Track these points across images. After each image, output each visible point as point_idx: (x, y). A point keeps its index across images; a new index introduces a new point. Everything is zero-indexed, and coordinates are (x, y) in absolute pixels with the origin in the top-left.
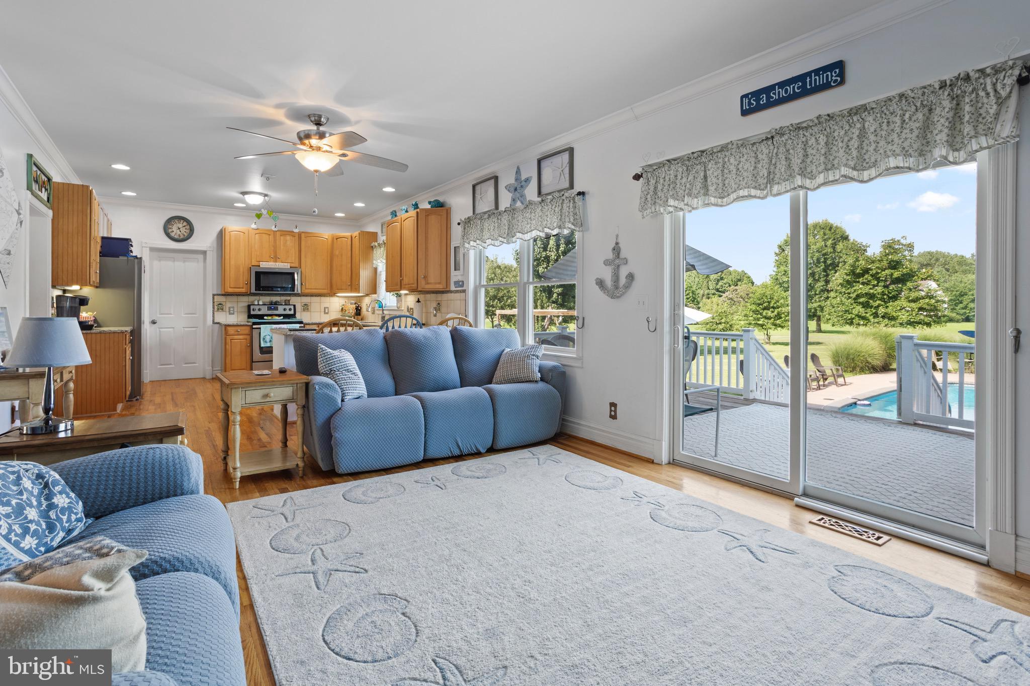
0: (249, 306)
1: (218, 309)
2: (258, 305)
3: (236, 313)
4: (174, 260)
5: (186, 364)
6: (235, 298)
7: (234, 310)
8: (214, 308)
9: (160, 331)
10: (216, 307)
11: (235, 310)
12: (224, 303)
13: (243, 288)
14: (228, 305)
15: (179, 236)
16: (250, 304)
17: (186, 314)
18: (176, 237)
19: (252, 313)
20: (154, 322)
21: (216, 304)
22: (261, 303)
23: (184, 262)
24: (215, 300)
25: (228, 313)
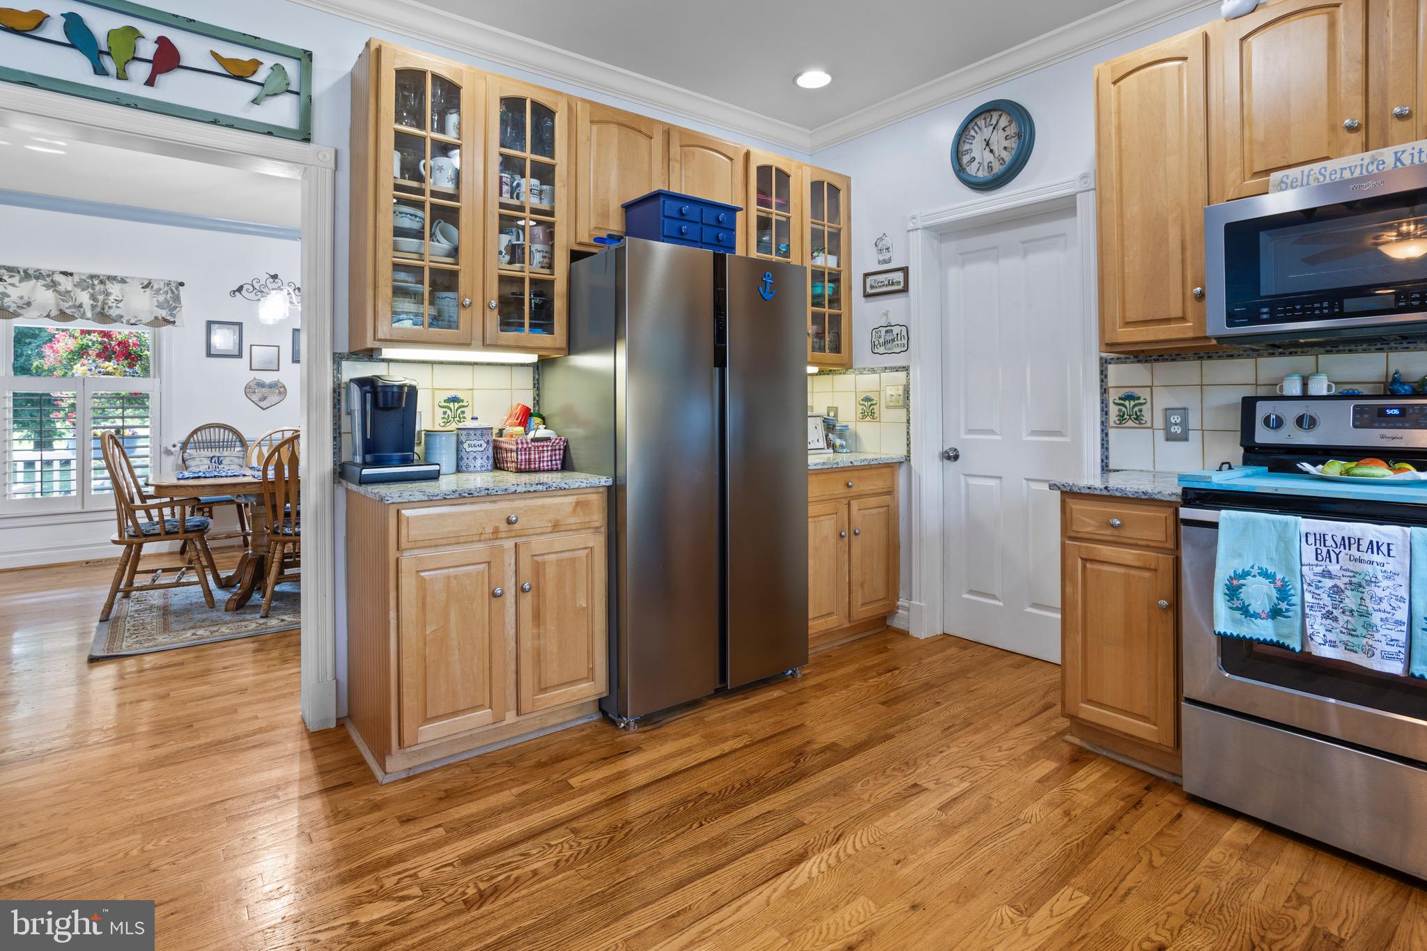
0: (1248, 405)
1: (1121, 417)
2: (1305, 397)
3: (1194, 436)
4: (997, 254)
5: (1034, 605)
6: (1188, 371)
7: (1184, 423)
8: (1105, 412)
9: (967, 484)
10: (1113, 410)
11: (1194, 422)
12: (1144, 394)
13: (1183, 319)
14: (1164, 400)
15: (990, 168)
16: (1249, 392)
17: (1034, 433)
18: (980, 174)
20: (951, 456)
21: (1113, 395)
22: (1319, 386)
23: (1025, 254)
24: (1111, 382)
25: (1160, 435)
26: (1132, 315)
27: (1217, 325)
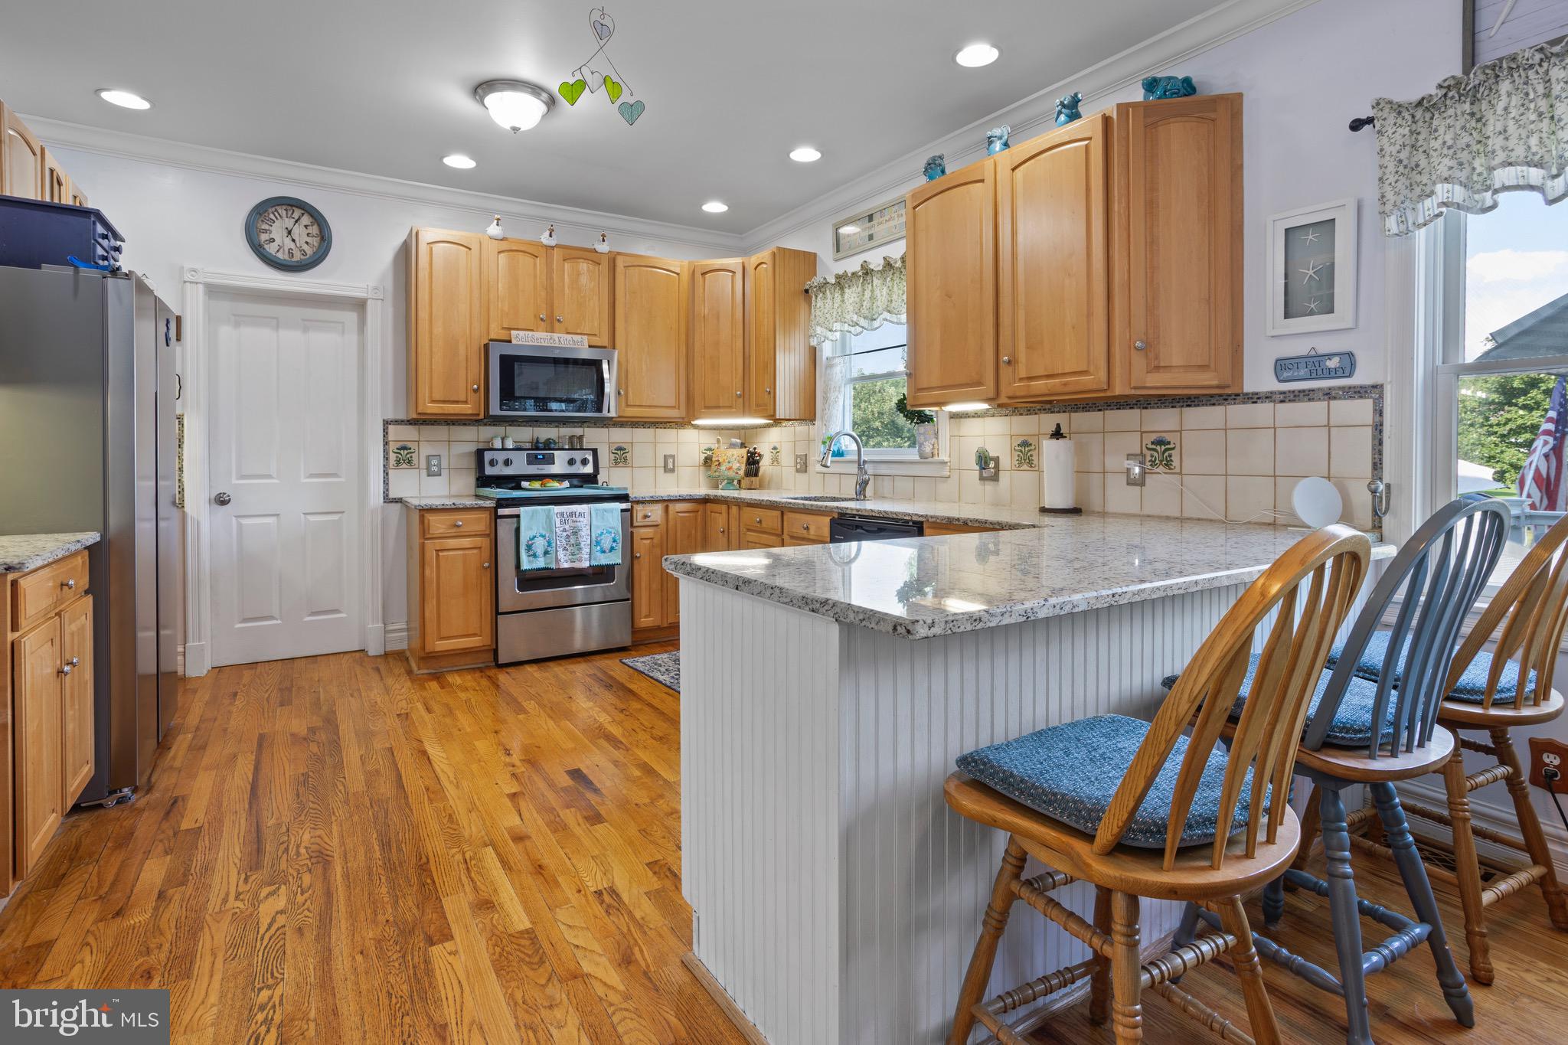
0: (480, 454)
1: (398, 462)
2: (503, 449)
3: (445, 473)
4: (277, 324)
5: (314, 614)
6: (441, 432)
7: (439, 465)
8: (386, 458)
9: (240, 526)
10: (392, 457)
11: (444, 464)
12: (414, 446)
13: (466, 402)
14: (425, 450)
15: (291, 253)
16: (481, 446)
17: (312, 476)
18: (280, 255)
19: (489, 471)
20: (222, 501)
21: (392, 447)
22: (510, 444)
23: (306, 330)
24: (391, 437)
25: (424, 473)
26: (436, 397)
27: (495, 410)
